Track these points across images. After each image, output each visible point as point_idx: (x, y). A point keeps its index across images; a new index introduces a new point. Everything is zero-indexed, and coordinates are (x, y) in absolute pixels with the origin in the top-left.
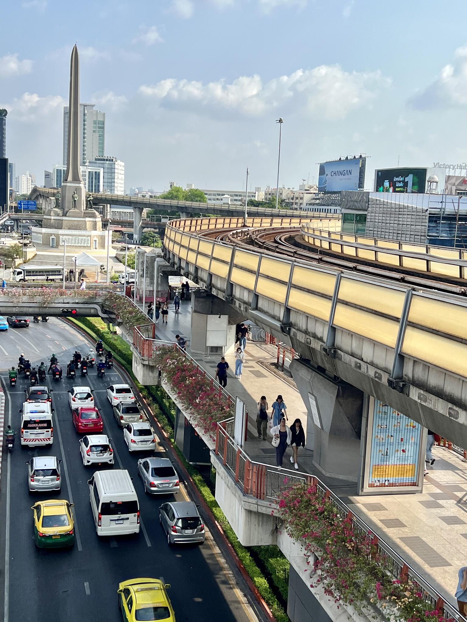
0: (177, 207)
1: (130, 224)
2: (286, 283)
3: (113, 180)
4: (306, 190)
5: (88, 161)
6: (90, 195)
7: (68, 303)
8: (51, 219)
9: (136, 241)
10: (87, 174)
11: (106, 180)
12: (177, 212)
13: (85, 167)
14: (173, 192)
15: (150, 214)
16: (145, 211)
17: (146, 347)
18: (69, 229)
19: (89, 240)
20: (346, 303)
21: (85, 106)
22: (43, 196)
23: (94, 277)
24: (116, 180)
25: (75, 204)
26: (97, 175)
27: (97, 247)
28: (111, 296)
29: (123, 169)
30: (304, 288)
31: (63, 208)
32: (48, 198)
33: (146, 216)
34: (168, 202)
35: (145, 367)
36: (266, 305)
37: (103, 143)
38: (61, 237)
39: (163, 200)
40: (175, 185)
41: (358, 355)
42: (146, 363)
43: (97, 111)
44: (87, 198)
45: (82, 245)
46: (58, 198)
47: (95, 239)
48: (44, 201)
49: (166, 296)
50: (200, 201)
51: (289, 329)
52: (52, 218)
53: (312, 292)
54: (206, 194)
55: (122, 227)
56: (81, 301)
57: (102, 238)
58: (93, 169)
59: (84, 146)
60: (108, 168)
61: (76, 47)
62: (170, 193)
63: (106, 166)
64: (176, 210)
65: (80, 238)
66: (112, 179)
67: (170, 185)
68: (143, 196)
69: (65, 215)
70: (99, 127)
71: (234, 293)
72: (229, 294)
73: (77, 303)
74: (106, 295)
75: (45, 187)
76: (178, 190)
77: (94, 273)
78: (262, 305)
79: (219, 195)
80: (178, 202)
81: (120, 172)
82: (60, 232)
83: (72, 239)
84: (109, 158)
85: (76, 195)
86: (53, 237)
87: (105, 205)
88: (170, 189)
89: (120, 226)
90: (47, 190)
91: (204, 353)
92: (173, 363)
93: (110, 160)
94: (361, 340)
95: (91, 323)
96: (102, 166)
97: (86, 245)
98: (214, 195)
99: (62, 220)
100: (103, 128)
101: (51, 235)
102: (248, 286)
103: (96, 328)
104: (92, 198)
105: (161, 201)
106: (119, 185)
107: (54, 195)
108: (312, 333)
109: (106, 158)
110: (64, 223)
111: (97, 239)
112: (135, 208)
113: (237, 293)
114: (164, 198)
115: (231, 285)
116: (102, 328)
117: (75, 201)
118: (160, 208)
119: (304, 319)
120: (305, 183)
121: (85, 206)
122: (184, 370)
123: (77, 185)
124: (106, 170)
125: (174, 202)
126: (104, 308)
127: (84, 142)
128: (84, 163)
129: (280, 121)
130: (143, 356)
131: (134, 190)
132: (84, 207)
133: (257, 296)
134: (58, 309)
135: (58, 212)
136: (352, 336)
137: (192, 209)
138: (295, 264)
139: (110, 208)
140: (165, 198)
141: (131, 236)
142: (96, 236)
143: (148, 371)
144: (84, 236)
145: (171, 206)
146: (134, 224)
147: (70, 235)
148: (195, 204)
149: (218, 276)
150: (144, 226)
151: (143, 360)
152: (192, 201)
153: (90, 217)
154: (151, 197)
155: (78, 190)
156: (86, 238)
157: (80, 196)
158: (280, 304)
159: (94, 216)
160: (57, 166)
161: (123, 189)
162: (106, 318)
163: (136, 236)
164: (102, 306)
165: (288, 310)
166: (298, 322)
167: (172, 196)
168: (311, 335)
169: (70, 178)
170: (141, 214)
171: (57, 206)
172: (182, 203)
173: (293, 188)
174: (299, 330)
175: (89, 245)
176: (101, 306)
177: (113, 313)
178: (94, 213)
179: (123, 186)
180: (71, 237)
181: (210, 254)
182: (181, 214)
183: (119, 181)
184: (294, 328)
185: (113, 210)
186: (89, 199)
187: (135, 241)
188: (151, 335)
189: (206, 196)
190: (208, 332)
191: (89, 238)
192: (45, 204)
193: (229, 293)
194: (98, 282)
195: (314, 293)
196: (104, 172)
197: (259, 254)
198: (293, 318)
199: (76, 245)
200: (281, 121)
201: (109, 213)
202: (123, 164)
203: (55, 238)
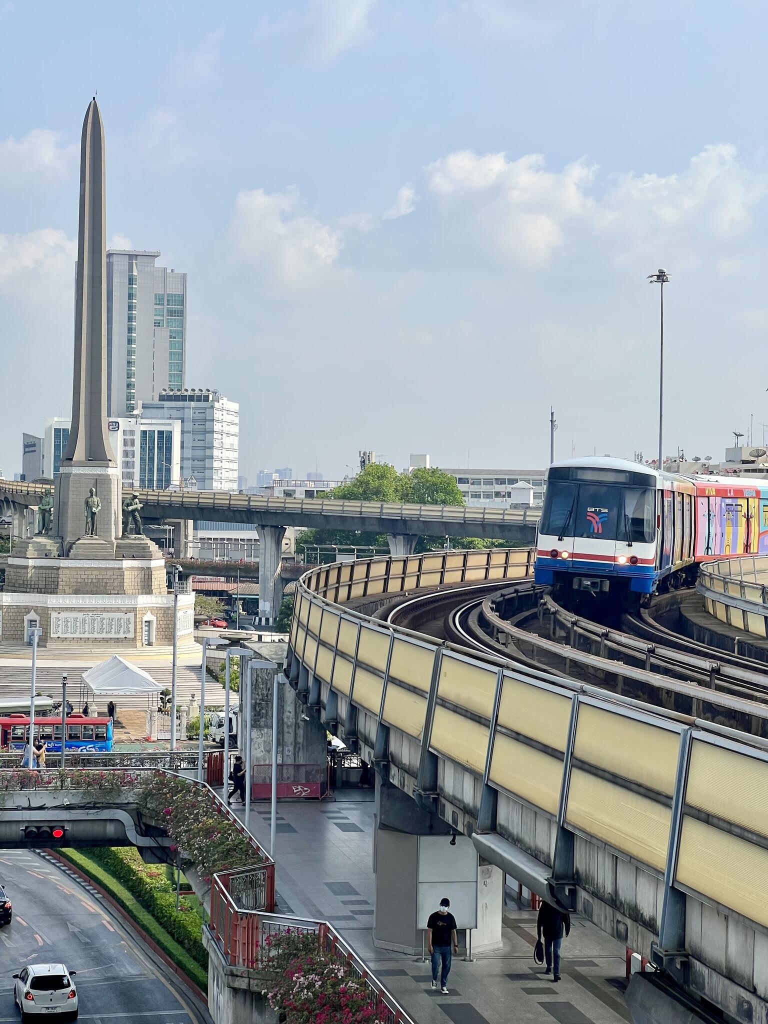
0: (381, 521)
1: (250, 573)
2: (560, 755)
3: (208, 452)
4: (744, 462)
5: (140, 403)
6: (135, 497)
7: (41, 808)
8: (26, 567)
9: (267, 620)
10: (138, 439)
11: (189, 453)
12: (381, 534)
13: (133, 420)
14: (370, 478)
15: (306, 542)
16: (291, 533)
17: (240, 936)
18: (77, 592)
19: (132, 621)
20: (707, 819)
21: (132, 257)
22: (14, 502)
23: (141, 726)
24: (216, 453)
25: (93, 523)
26: (165, 438)
27: (153, 640)
28: (162, 784)
29: (237, 420)
30: (604, 771)
31: (60, 537)
32: (27, 507)
33: (293, 548)
34: (353, 507)
35: (240, 997)
36: (515, 819)
37: (181, 355)
38: (54, 615)
39: (340, 502)
40: (373, 460)
41: (743, 978)
42: (242, 984)
43: (165, 269)
44: (126, 504)
45: (113, 636)
46: (47, 507)
47: (148, 617)
48: (17, 516)
49: (320, 778)
50: (444, 502)
51: (573, 893)
52: (31, 563)
53: (623, 783)
54: (461, 481)
55: (228, 582)
56: (75, 801)
57: (169, 617)
58: (155, 425)
59: (129, 362)
60: (194, 421)
61: (95, 104)
62: (360, 482)
63: (189, 414)
64: (376, 528)
65: (106, 615)
66: (205, 448)
67: (359, 459)
68: (288, 494)
69: (64, 553)
70: (171, 313)
71: (440, 782)
72: (427, 785)
73: (68, 808)
74: (146, 782)
75: (23, 478)
76: (382, 473)
77: (143, 714)
78: (507, 819)
79: (501, 482)
80: (382, 508)
81: (226, 428)
82: (52, 601)
83: (84, 621)
84: (197, 392)
85: (95, 499)
86: (32, 616)
87: (182, 521)
88: (358, 470)
89: (222, 579)
90: (24, 487)
91: (410, 950)
92: (310, 986)
93: (199, 399)
94: (750, 933)
95: (122, 860)
96: (178, 414)
97: (122, 636)
98: (489, 482)
99: (59, 568)
100: (181, 313)
101: (27, 610)
102: (471, 762)
103: (135, 874)
104: (139, 506)
105: (333, 507)
106: (225, 465)
107: (39, 498)
108: (630, 907)
109: (189, 393)
110: (63, 577)
111: (153, 618)
112: (263, 527)
113: (449, 780)
114: (344, 497)
115: (433, 759)
116: (151, 876)
117: (93, 514)
118: (332, 526)
119: (608, 864)
120: (742, 441)
121: (121, 526)
122: (338, 1008)
123: (98, 471)
124: (189, 426)
125: (371, 508)
126: (144, 820)
127: (130, 353)
128: (131, 408)
129: (659, 277)
130: (233, 963)
131: (269, 476)
132: (116, 529)
133: (493, 793)
134: (14, 827)
135: (48, 548)
136: (726, 918)
137: (421, 525)
138: (582, 698)
139: (195, 528)
140: (346, 495)
141: (251, 605)
142: (152, 609)
143: (248, 1010)
144: (118, 610)
145: (363, 520)
146: (260, 573)
147: (80, 610)
148: (431, 511)
149: (402, 733)
150: (286, 576)
151: (232, 974)
152: (422, 501)
153: (133, 557)
154: (309, 494)
155: (101, 484)
156: (122, 615)
157: (107, 502)
158: (548, 816)
159: (143, 554)
160: (56, 419)
161: (235, 475)
162: (150, 848)
163: (265, 606)
164: (138, 815)
165: (567, 837)
166: (593, 871)
167: (364, 491)
168: (627, 913)
169: (80, 453)
170: (278, 543)
171: (45, 528)
172: (394, 508)
173: (709, 458)
174: (596, 894)
175: (131, 635)
176: (134, 813)
177: (163, 833)
178: (145, 547)
179: (235, 466)
180: (80, 615)
181: (383, 667)
182: (390, 539)
183: (226, 454)
184: (584, 889)
185: (202, 534)
186: (130, 508)
187: (263, 619)
188: (263, 899)
189: (462, 487)
190: (420, 886)
191: (131, 615)
192: (20, 525)
193: (428, 782)
194: (153, 739)
195: (628, 784)
196: (183, 432)
197: (496, 669)
198: (582, 860)
199: (96, 636)
200: (661, 277)
201: (190, 545)
202: (235, 406)
203: (37, 618)
